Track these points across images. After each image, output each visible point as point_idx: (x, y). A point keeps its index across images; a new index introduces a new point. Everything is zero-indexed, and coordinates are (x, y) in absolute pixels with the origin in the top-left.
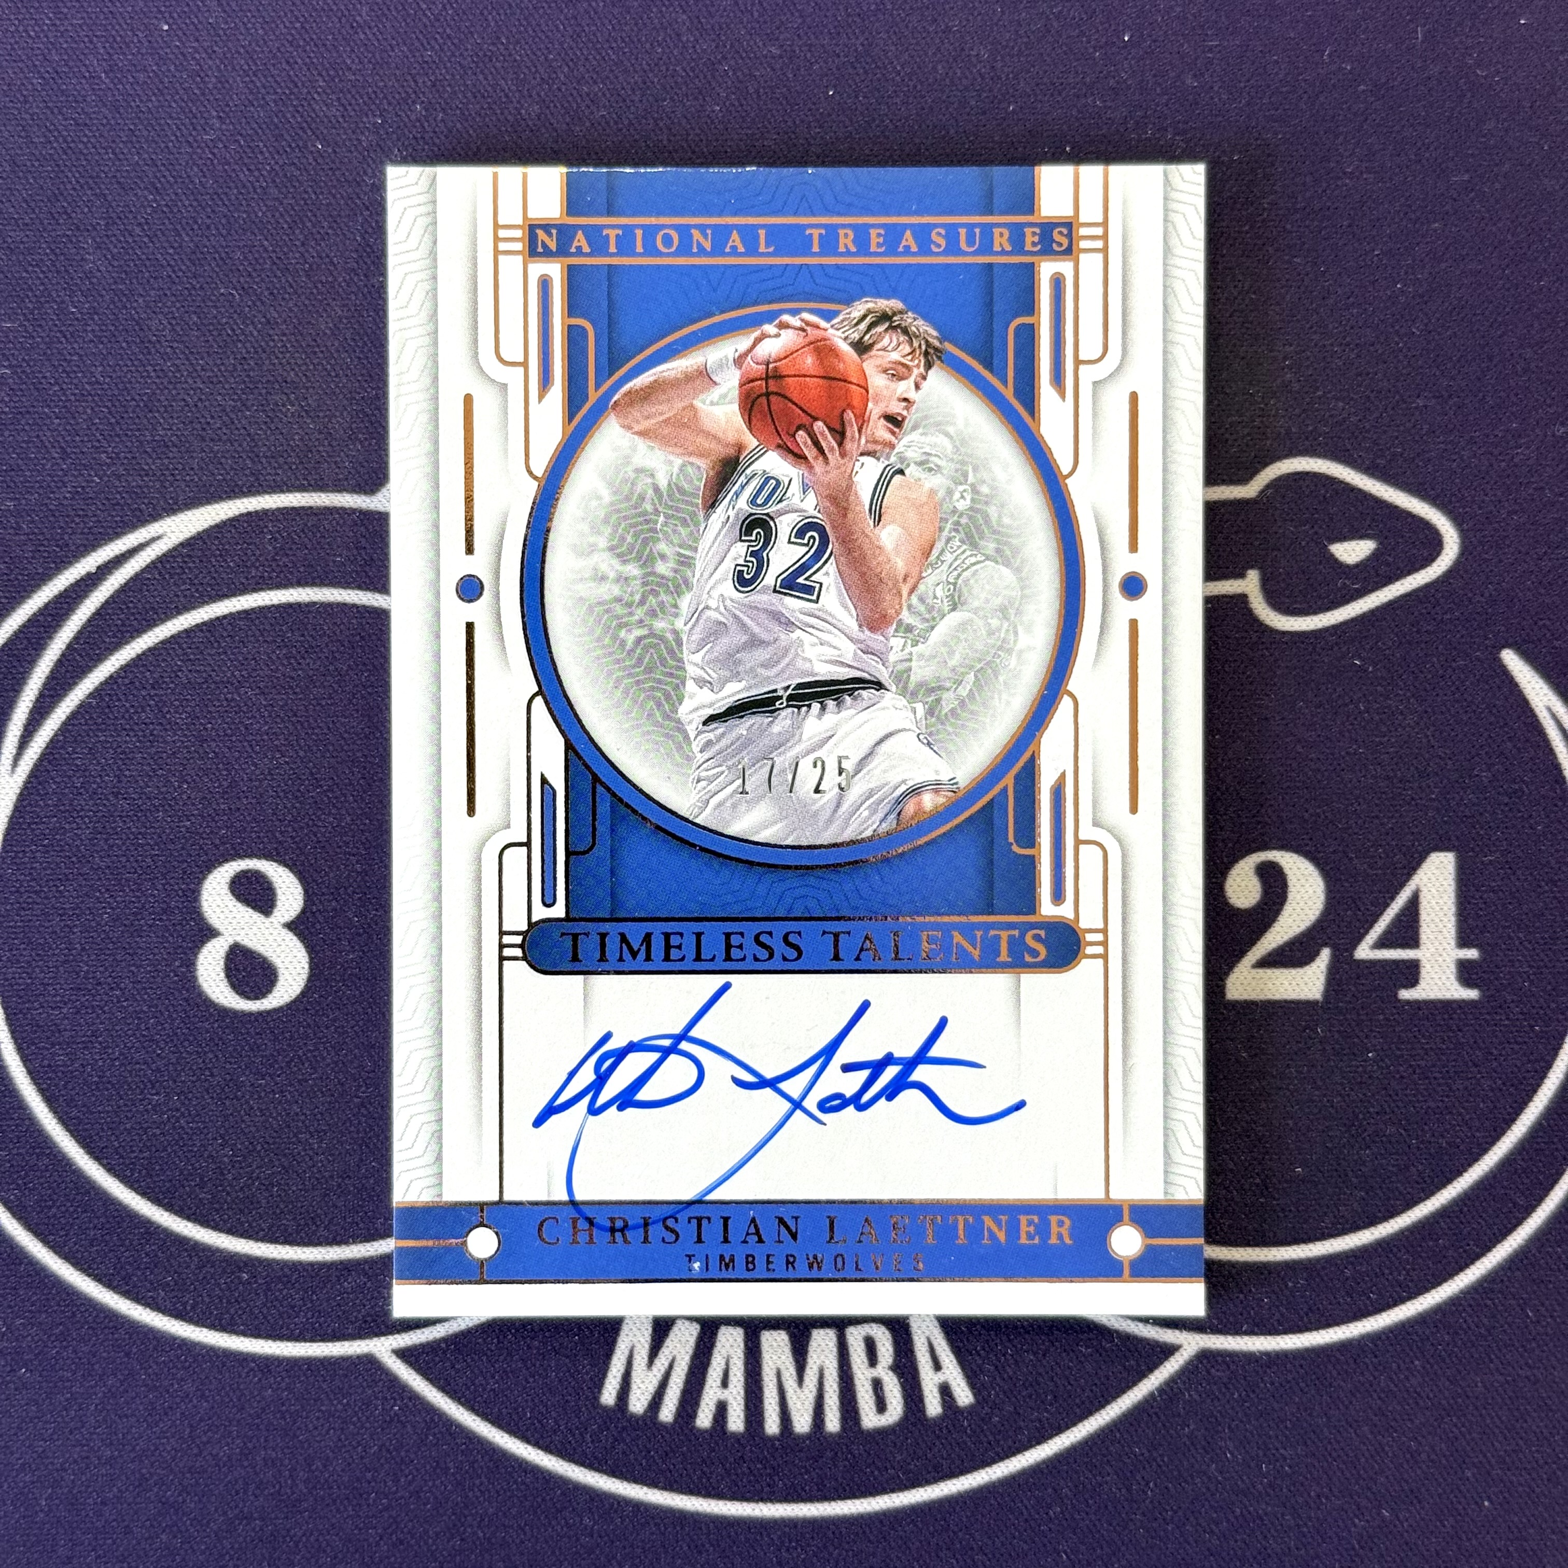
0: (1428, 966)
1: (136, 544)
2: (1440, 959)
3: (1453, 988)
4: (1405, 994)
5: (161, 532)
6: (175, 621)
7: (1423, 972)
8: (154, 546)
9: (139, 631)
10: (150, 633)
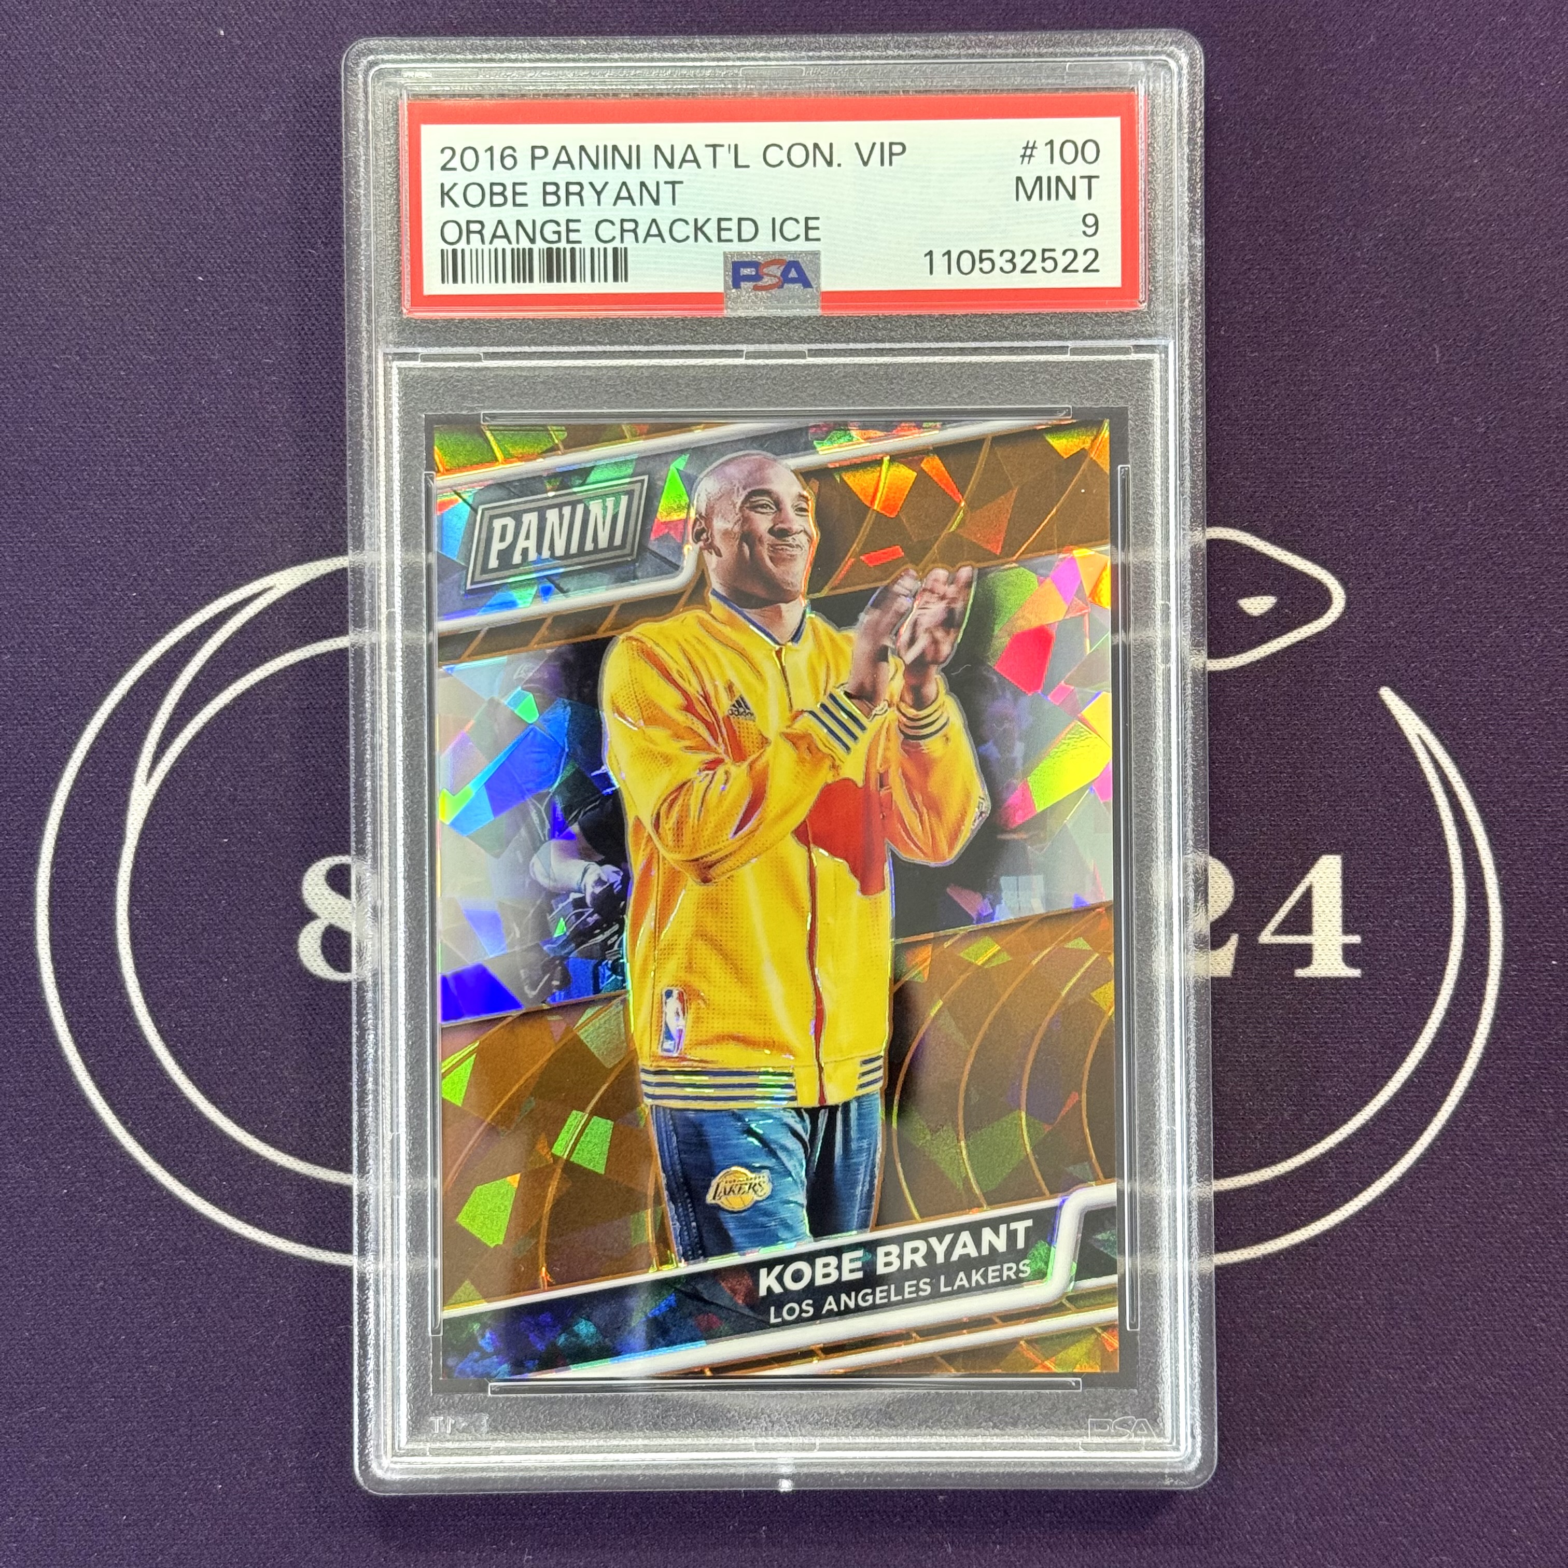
0: (1320, 949)
1: (251, 593)
2: (1330, 944)
3: (1339, 967)
4: (1300, 973)
5: (271, 584)
6: (282, 658)
7: (1316, 954)
8: (266, 595)
9: (254, 666)
10: (262, 668)
